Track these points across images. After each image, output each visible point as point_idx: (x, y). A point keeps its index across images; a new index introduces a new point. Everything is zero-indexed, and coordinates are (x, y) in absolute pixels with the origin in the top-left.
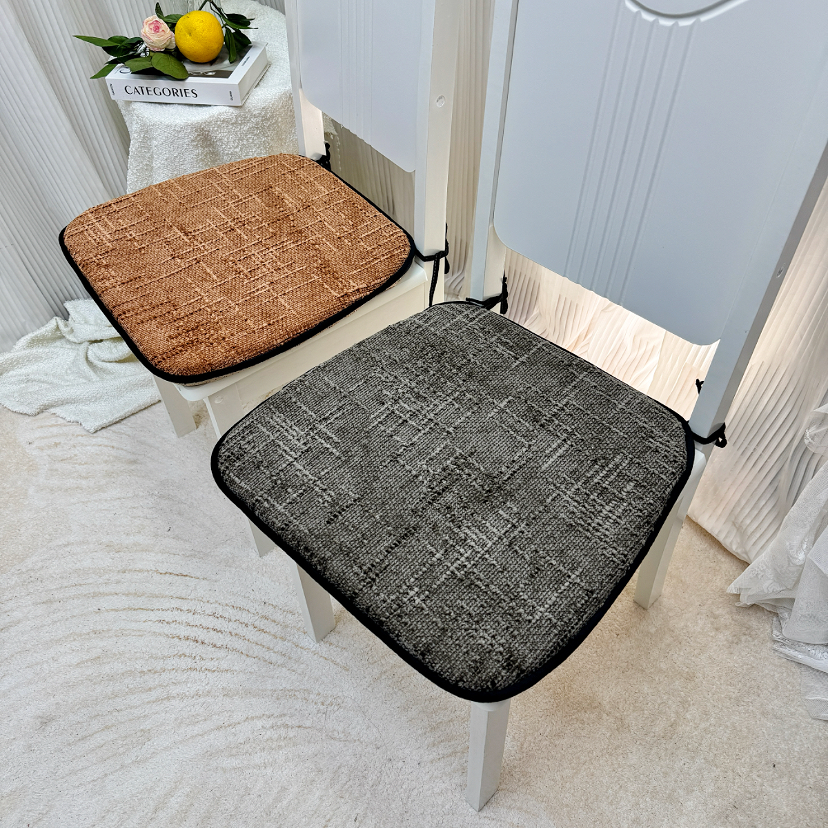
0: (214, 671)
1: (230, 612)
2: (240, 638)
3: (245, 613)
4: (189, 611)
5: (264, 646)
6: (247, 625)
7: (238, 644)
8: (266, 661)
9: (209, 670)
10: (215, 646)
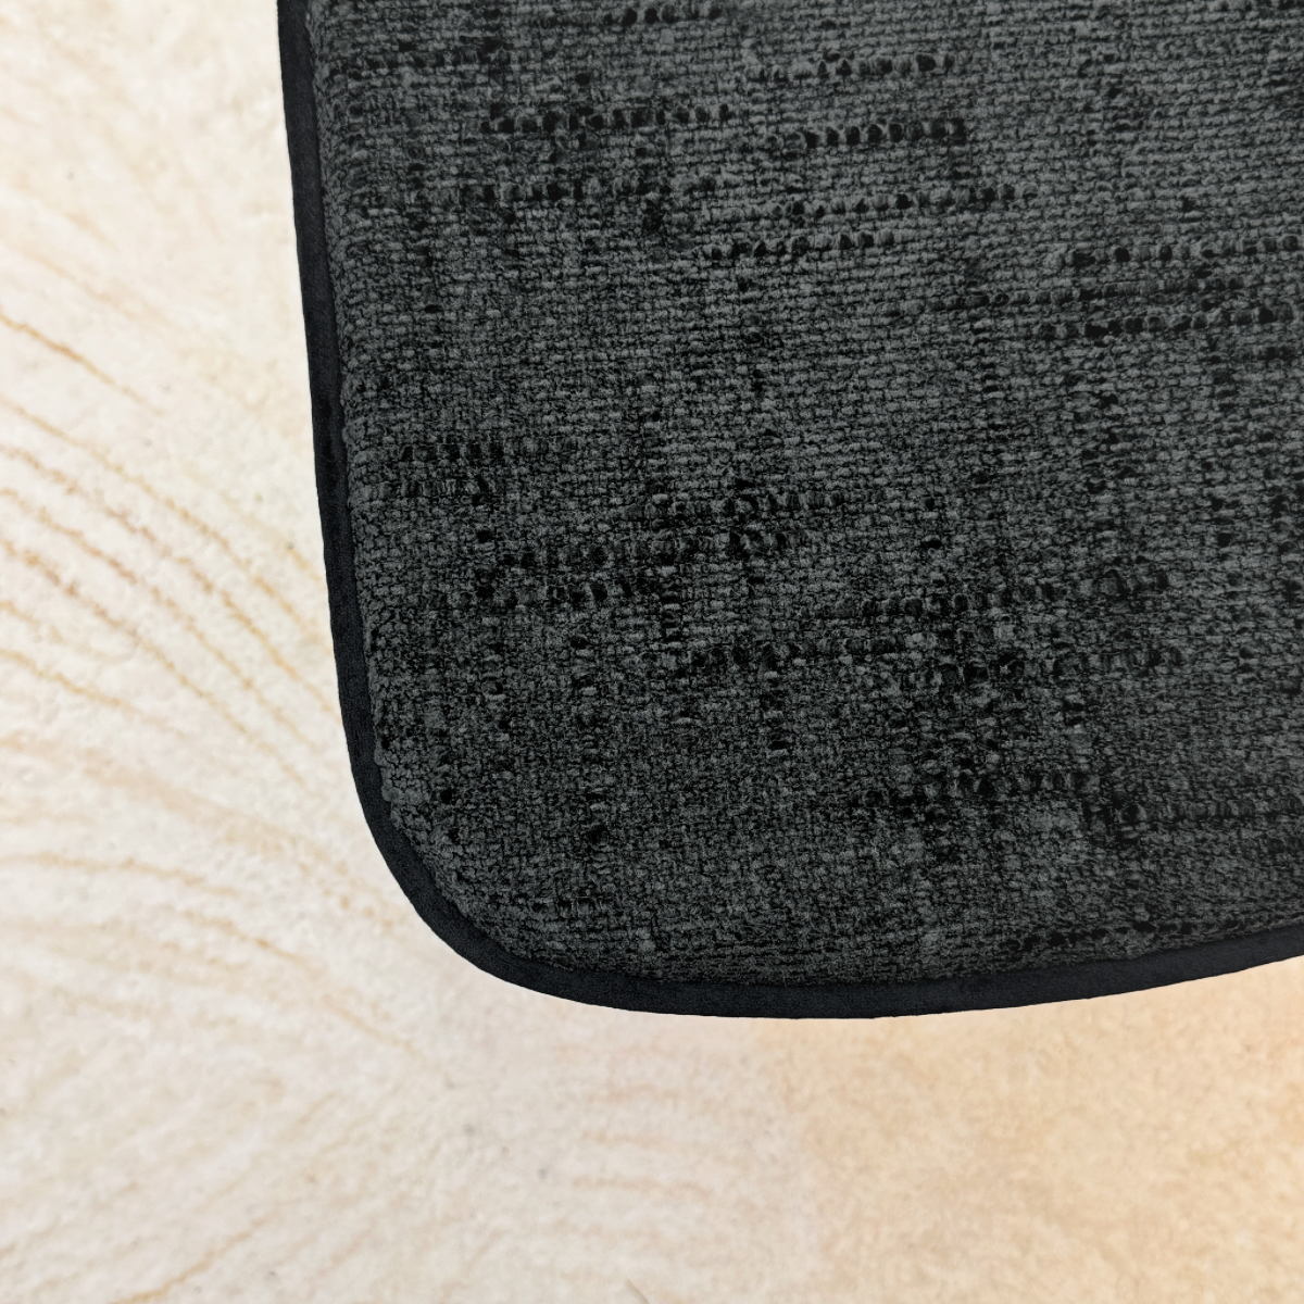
0: (78, 691)
1: (173, 531)
2: (177, 616)
3: (212, 548)
4: (58, 476)
5: (236, 671)
6: (208, 588)
7: (167, 634)
8: (228, 716)
9: (66, 683)
10: (102, 613)
